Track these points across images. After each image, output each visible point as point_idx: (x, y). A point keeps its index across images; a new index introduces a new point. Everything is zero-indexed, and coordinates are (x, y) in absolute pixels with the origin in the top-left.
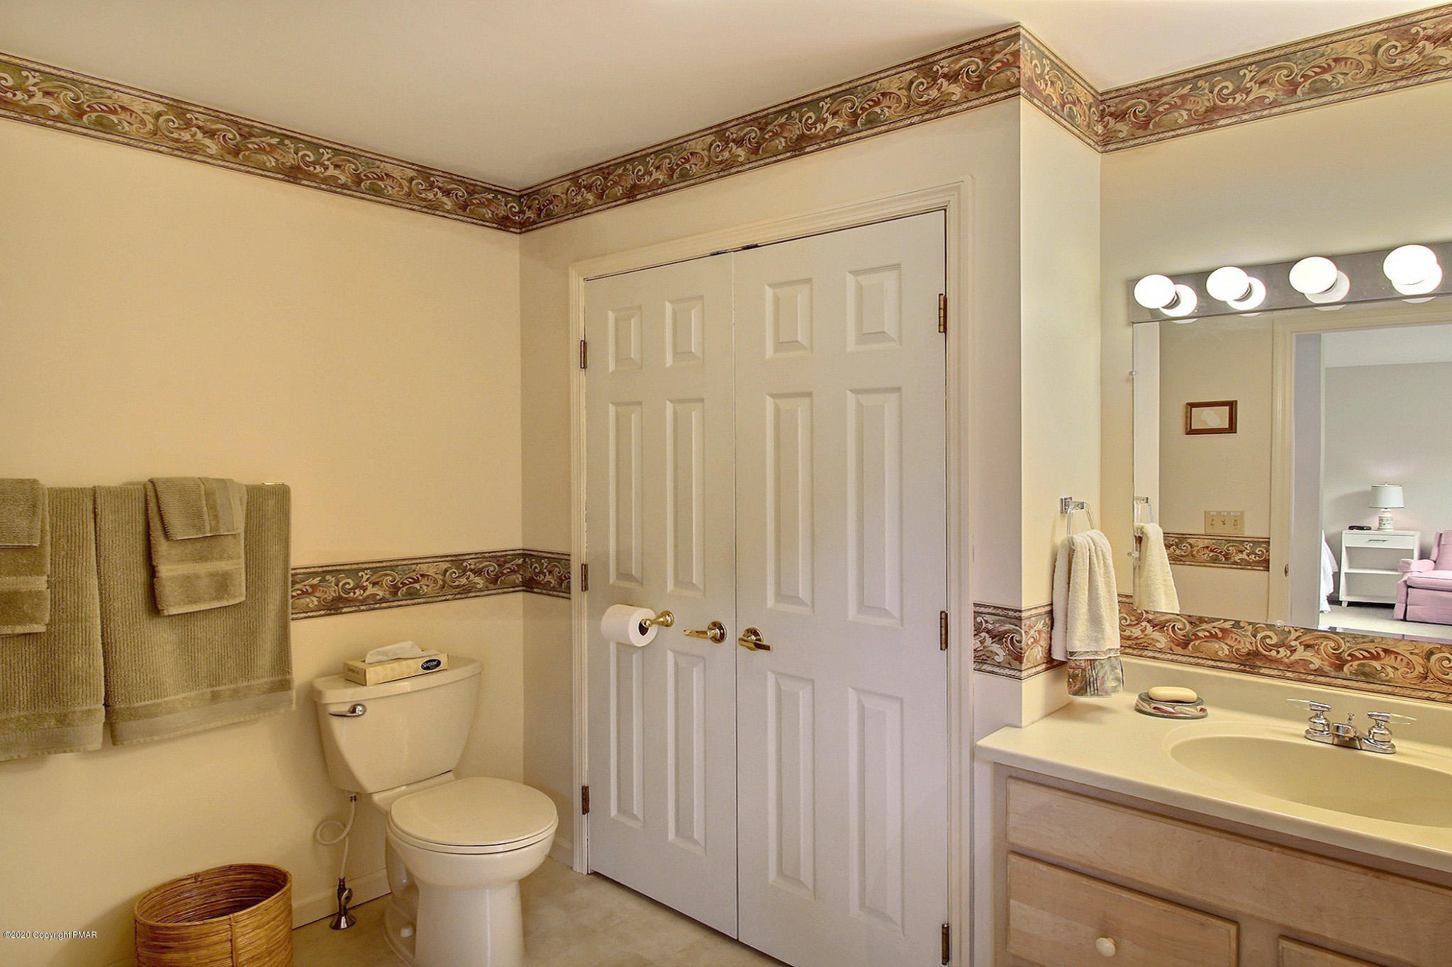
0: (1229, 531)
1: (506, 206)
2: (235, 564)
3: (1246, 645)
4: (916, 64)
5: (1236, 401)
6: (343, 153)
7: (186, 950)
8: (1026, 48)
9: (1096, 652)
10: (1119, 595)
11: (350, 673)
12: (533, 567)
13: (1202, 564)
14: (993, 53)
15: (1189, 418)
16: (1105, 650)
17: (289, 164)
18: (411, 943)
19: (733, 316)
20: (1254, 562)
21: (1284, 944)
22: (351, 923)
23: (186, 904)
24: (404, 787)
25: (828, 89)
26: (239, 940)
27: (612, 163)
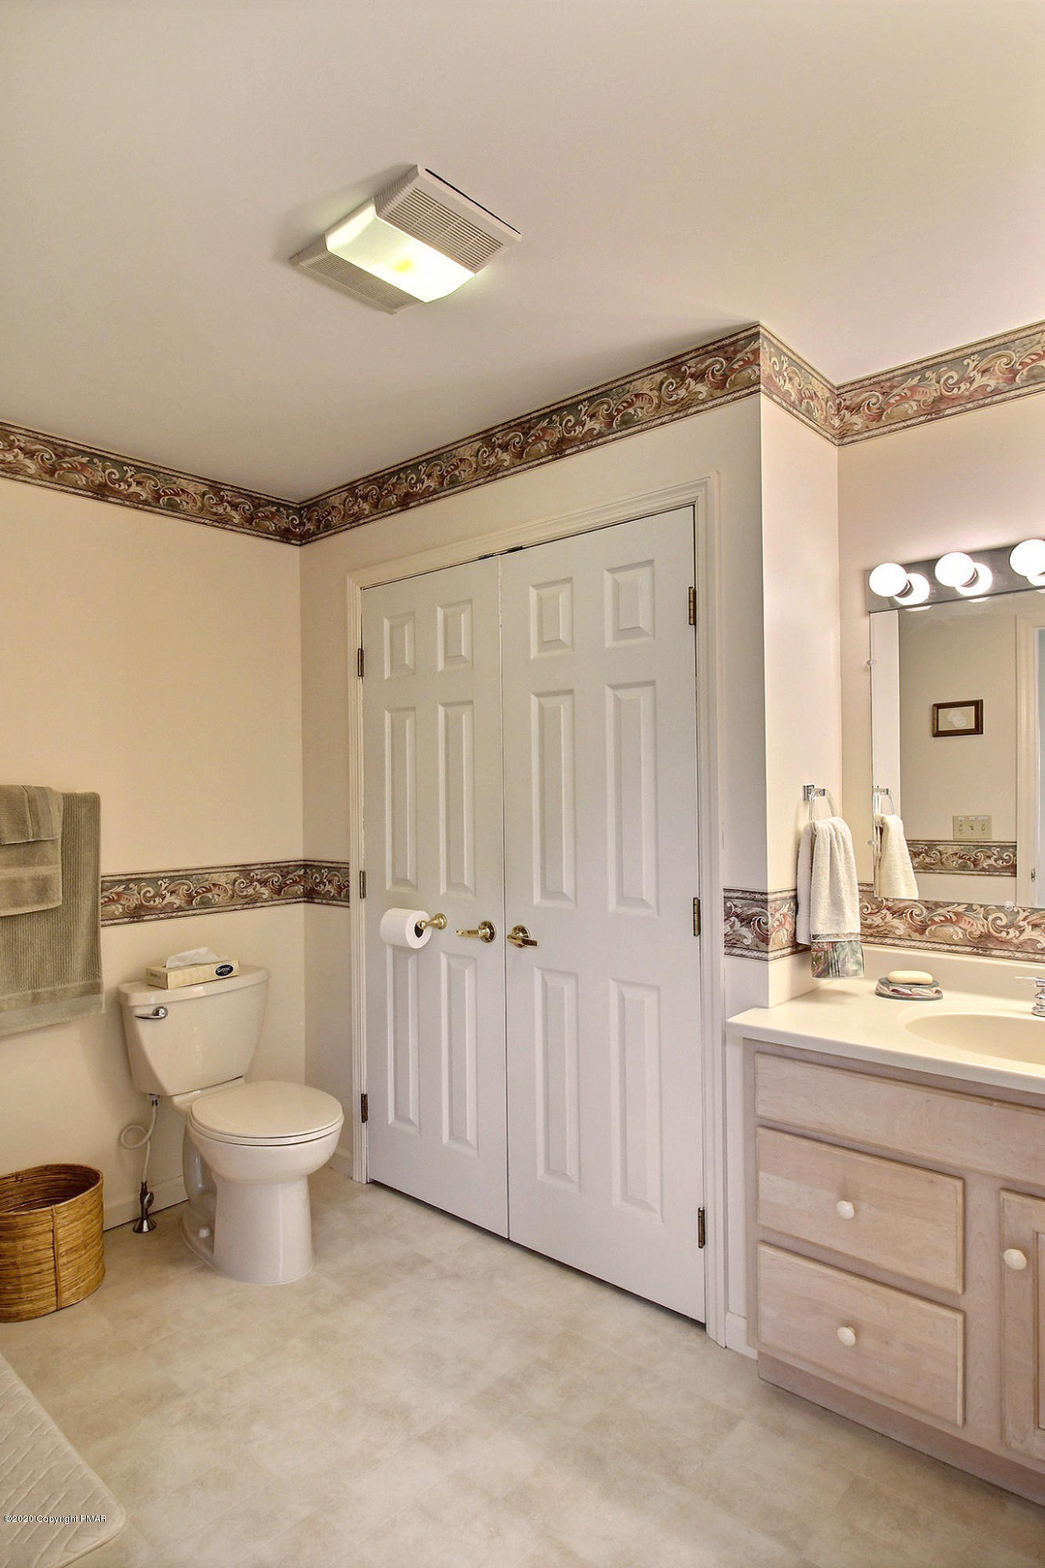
0: (977, 836)
1: (288, 518)
2: (53, 870)
3: (978, 927)
4: (665, 365)
5: (982, 701)
6: (145, 470)
7: (13, 1239)
8: (765, 346)
9: (838, 935)
10: (859, 884)
11: (152, 978)
12: (314, 878)
13: (951, 872)
14: (736, 352)
15: (935, 720)
16: (846, 933)
17: (97, 482)
18: (210, 1241)
19: (500, 618)
20: (1003, 867)
21: (1005, 1195)
22: (151, 1228)
23: (7, 1202)
24: (199, 1091)
25: (585, 392)
26: (60, 1231)
27: (386, 472)
